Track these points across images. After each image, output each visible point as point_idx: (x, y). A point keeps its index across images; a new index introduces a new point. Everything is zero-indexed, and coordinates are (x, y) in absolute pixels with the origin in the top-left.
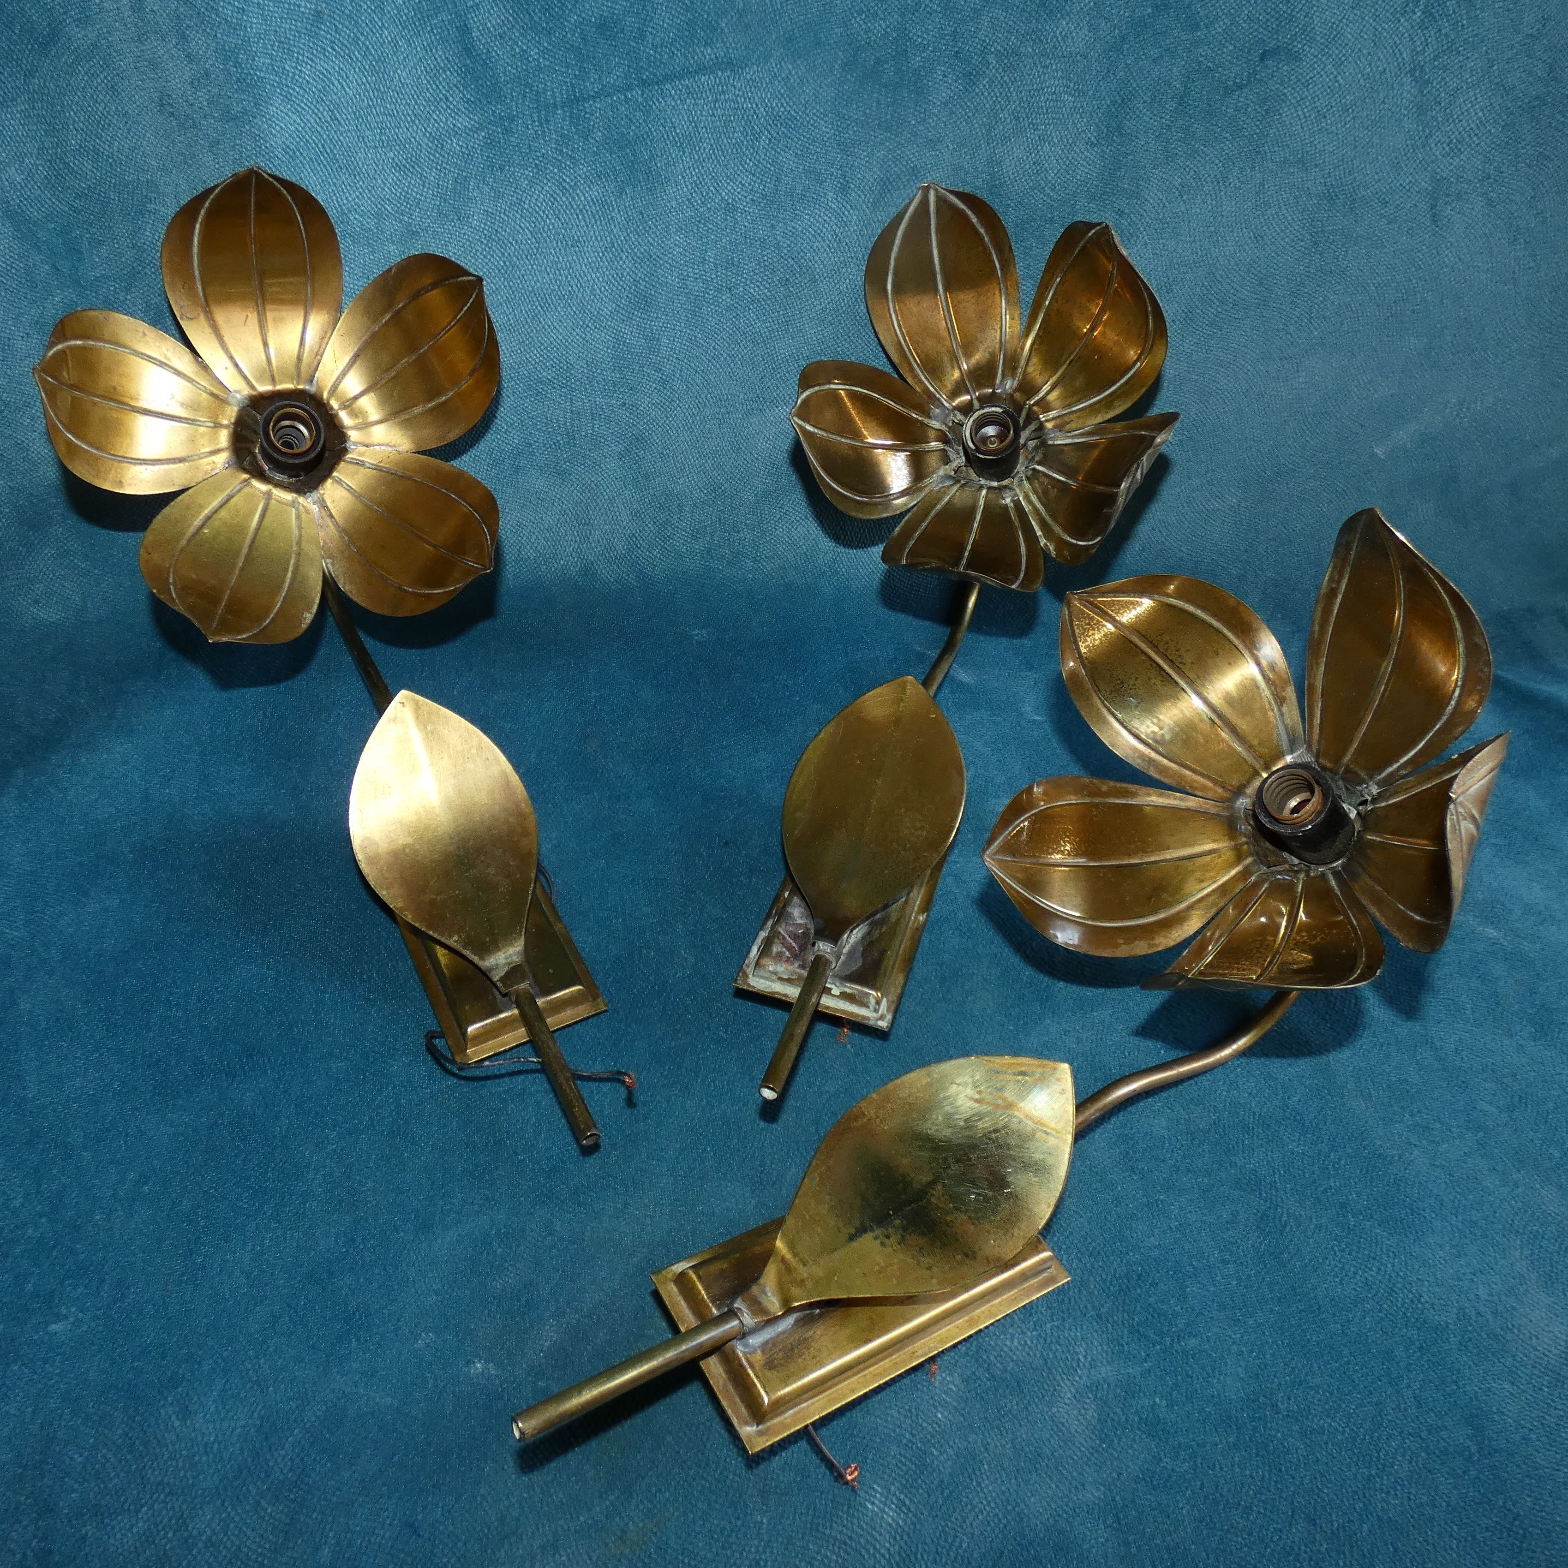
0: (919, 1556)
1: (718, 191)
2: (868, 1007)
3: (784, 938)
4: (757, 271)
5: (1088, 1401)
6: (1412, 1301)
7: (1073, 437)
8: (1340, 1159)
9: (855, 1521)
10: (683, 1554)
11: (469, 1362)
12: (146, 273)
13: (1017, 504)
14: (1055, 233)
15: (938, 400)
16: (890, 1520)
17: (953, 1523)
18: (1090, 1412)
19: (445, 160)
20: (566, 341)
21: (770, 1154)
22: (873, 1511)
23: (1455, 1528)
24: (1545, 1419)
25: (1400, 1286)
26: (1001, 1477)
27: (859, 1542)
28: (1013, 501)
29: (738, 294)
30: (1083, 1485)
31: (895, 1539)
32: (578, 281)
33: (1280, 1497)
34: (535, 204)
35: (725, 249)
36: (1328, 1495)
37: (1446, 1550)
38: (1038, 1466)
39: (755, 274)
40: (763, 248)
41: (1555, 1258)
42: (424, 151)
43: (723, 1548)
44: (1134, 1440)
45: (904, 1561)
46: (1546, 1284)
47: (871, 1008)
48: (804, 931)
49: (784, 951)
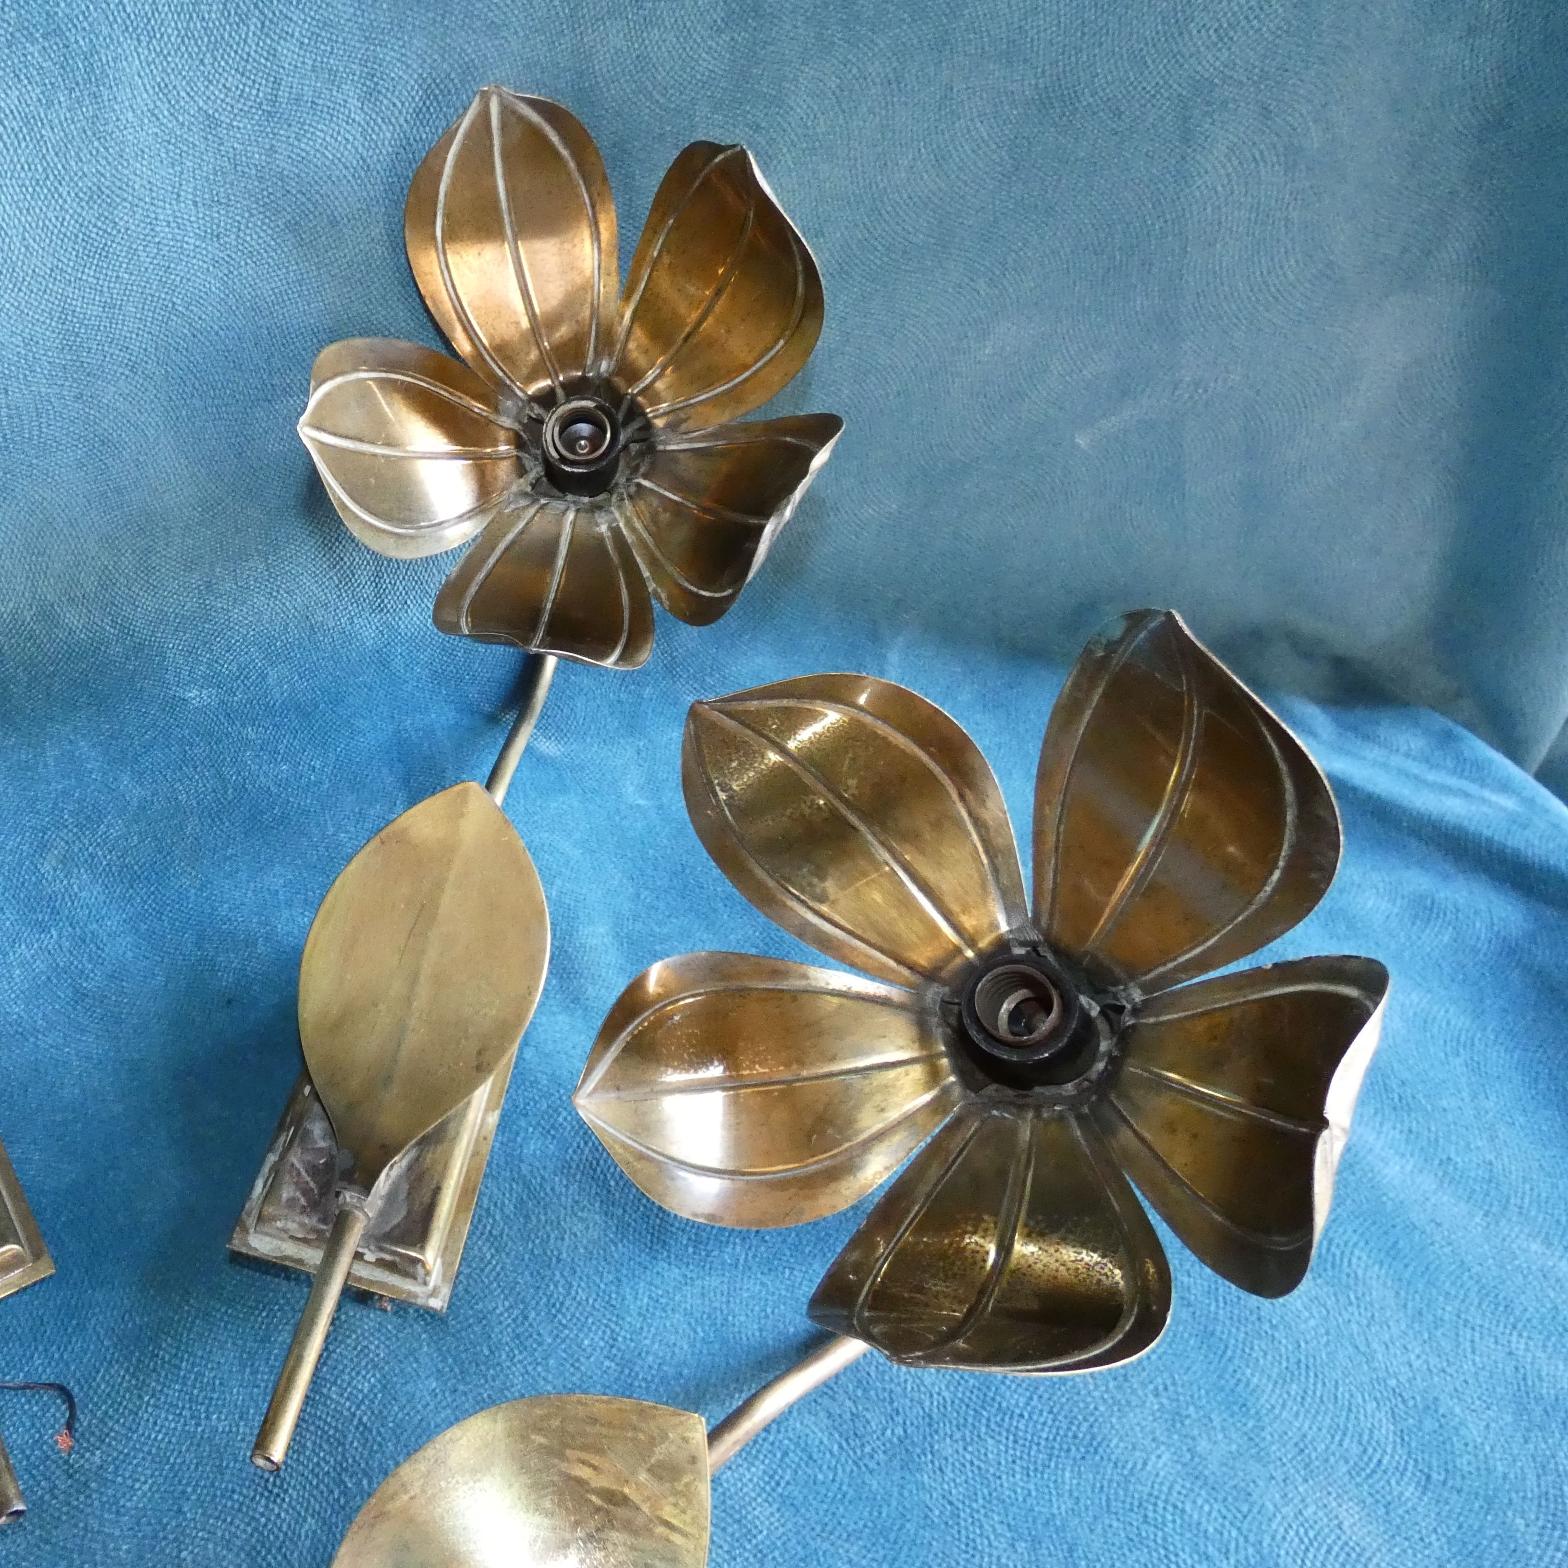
1: (192, 98)
2: (415, 1278)
3: (298, 1174)
7: (691, 440)
13: (616, 532)
14: (667, 157)
15: (509, 387)
28: (610, 528)
35: (207, 180)
47: (420, 1280)
48: (325, 1163)
49: (298, 1194)
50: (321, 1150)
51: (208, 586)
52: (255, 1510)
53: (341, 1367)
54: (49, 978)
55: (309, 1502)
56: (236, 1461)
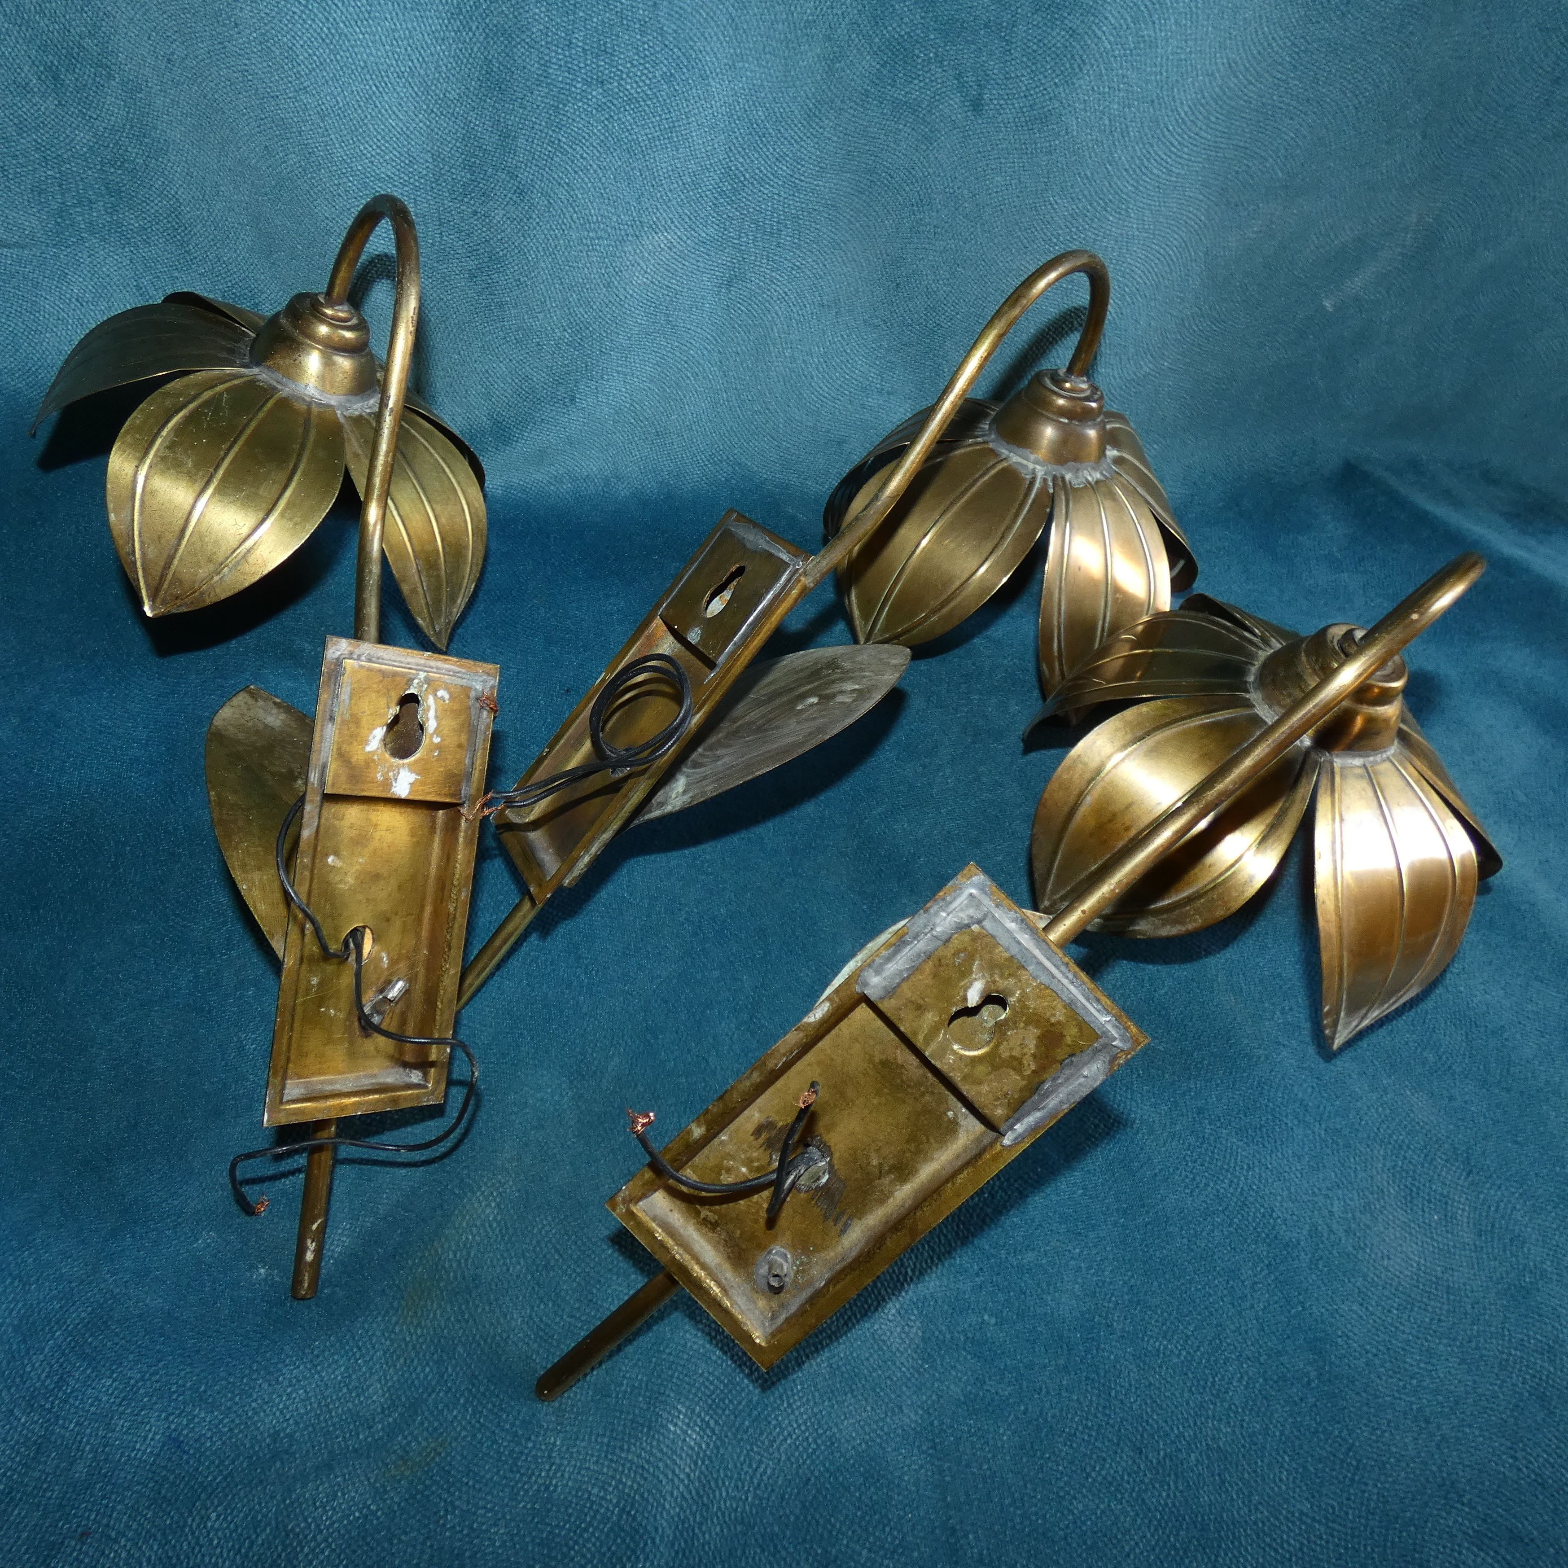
0: (720, 1482)
4: (635, 62)
5: (913, 1318)
6: (1264, 1216)
8: (1203, 1059)
9: (655, 1443)
10: (468, 1475)
11: (252, 1267)
16: (692, 1443)
17: (759, 1447)
18: (914, 1330)
20: (408, 128)
21: (592, 1041)
22: (675, 1433)
23: (1287, 1459)
24: (1391, 1344)
25: (1251, 1199)
26: (814, 1399)
27: (658, 1468)
29: (612, 90)
30: (900, 1408)
31: (696, 1463)
32: (421, 55)
33: (1107, 1424)
35: (597, 30)
36: (1157, 1422)
37: (1275, 1482)
38: (854, 1387)
39: (633, 66)
40: (643, 33)
41: (1419, 1169)
43: (512, 1471)
44: (958, 1361)
45: (704, 1486)
46: (1406, 1199)
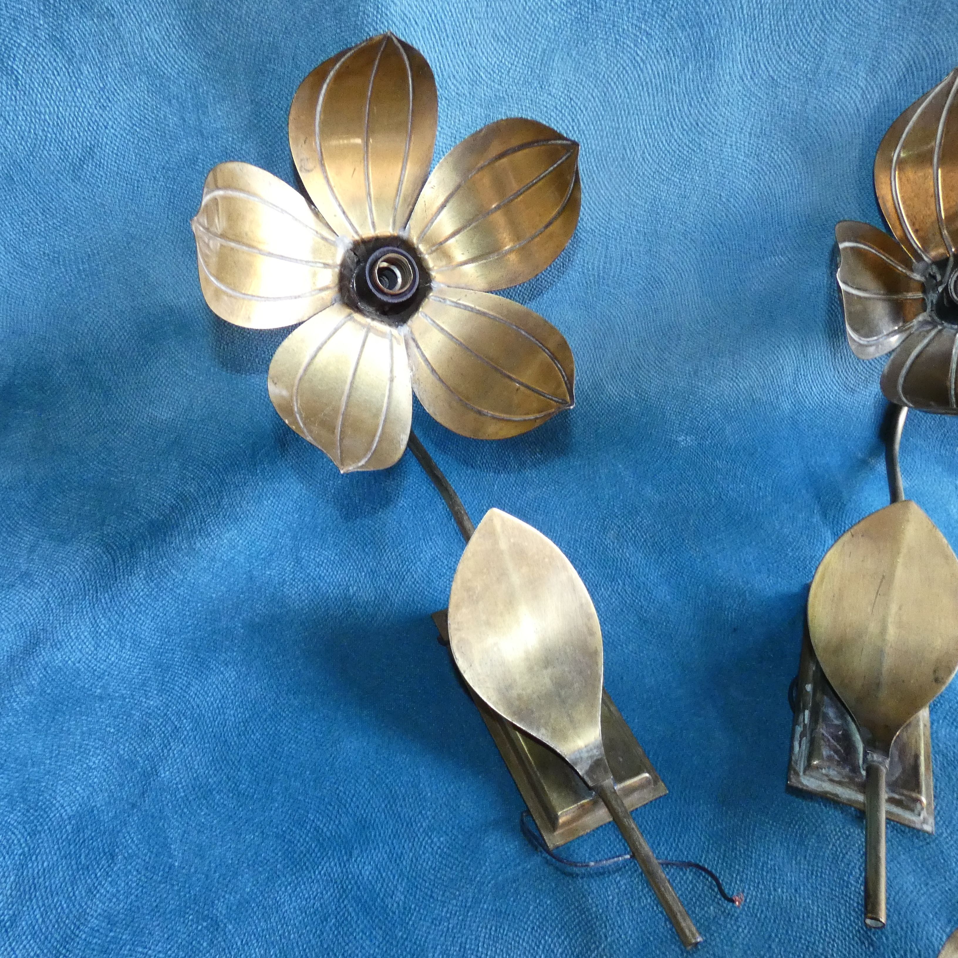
1: (767, 69)
2: (914, 811)
3: (829, 740)
12: (260, 126)
15: (920, 255)
19: (538, 33)
34: (609, 76)
42: (521, 23)
47: (916, 812)
48: (842, 734)
49: (832, 753)
50: (837, 726)
51: (696, 373)
52: (817, 951)
53: (853, 864)
54: (622, 610)
55: (849, 948)
56: (798, 918)
